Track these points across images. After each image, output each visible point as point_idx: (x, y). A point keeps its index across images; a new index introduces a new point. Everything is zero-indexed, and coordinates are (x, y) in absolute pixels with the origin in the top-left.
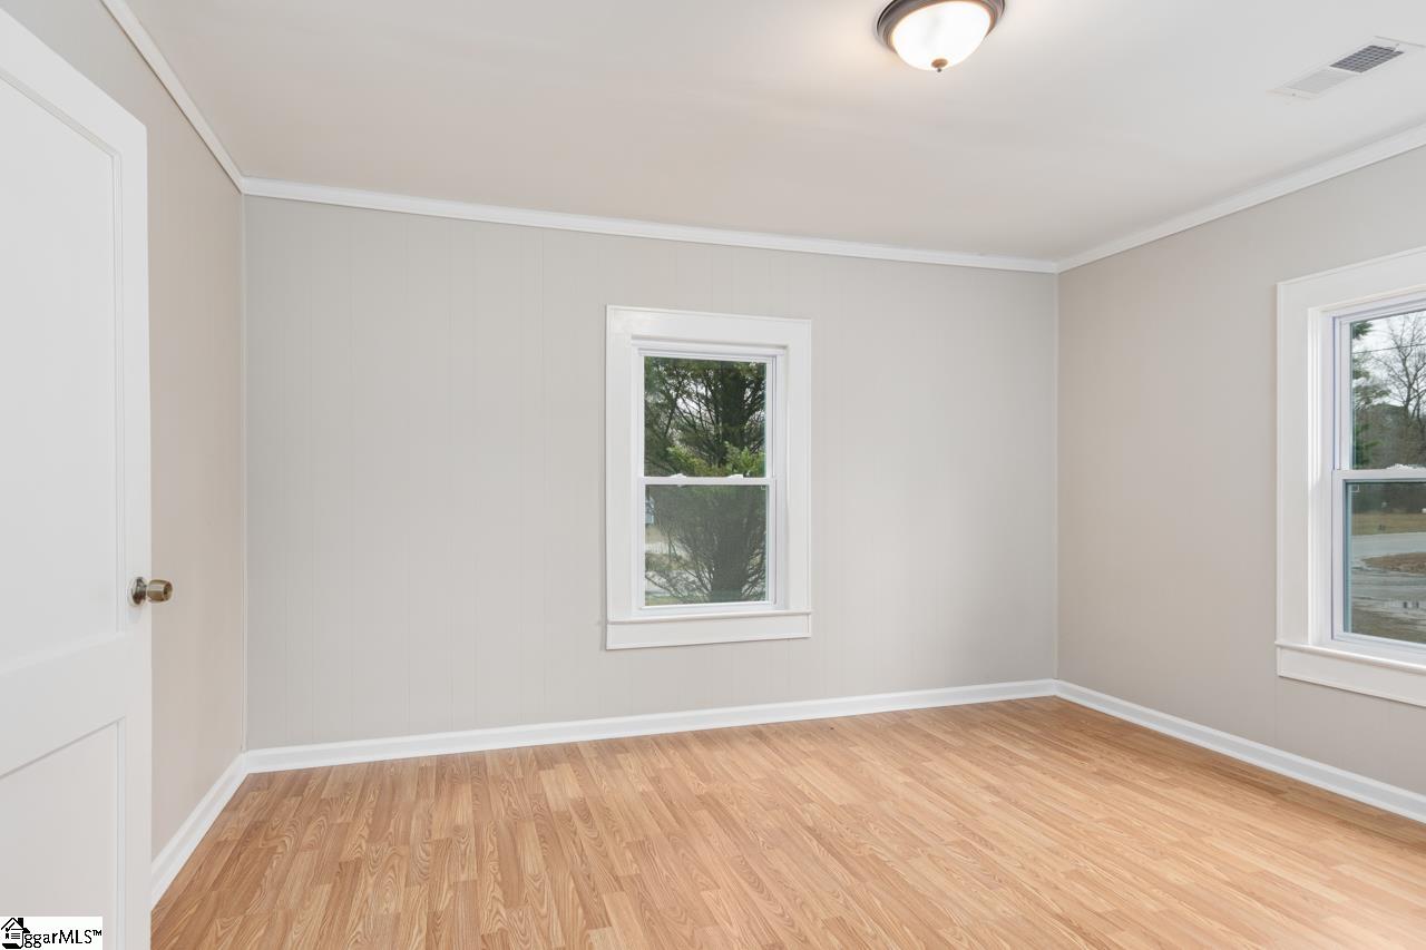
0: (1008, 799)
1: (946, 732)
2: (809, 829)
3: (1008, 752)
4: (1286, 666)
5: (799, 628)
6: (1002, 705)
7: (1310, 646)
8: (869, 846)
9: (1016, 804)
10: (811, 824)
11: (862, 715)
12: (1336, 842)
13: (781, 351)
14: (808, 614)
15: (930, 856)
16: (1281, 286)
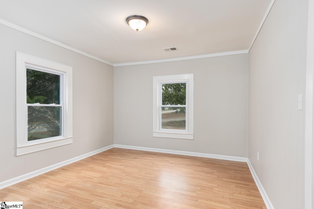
0: (126, 166)
1: (104, 158)
2: (98, 183)
3: (118, 159)
4: (154, 135)
5: (70, 141)
6: (107, 151)
7: (157, 132)
8: (113, 182)
9: (127, 166)
10: (98, 182)
11: (84, 159)
12: (167, 159)
13: (65, 73)
14: (72, 138)
15: (125, 179)
16: (153, 77)
